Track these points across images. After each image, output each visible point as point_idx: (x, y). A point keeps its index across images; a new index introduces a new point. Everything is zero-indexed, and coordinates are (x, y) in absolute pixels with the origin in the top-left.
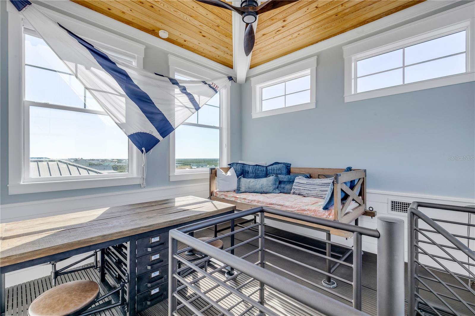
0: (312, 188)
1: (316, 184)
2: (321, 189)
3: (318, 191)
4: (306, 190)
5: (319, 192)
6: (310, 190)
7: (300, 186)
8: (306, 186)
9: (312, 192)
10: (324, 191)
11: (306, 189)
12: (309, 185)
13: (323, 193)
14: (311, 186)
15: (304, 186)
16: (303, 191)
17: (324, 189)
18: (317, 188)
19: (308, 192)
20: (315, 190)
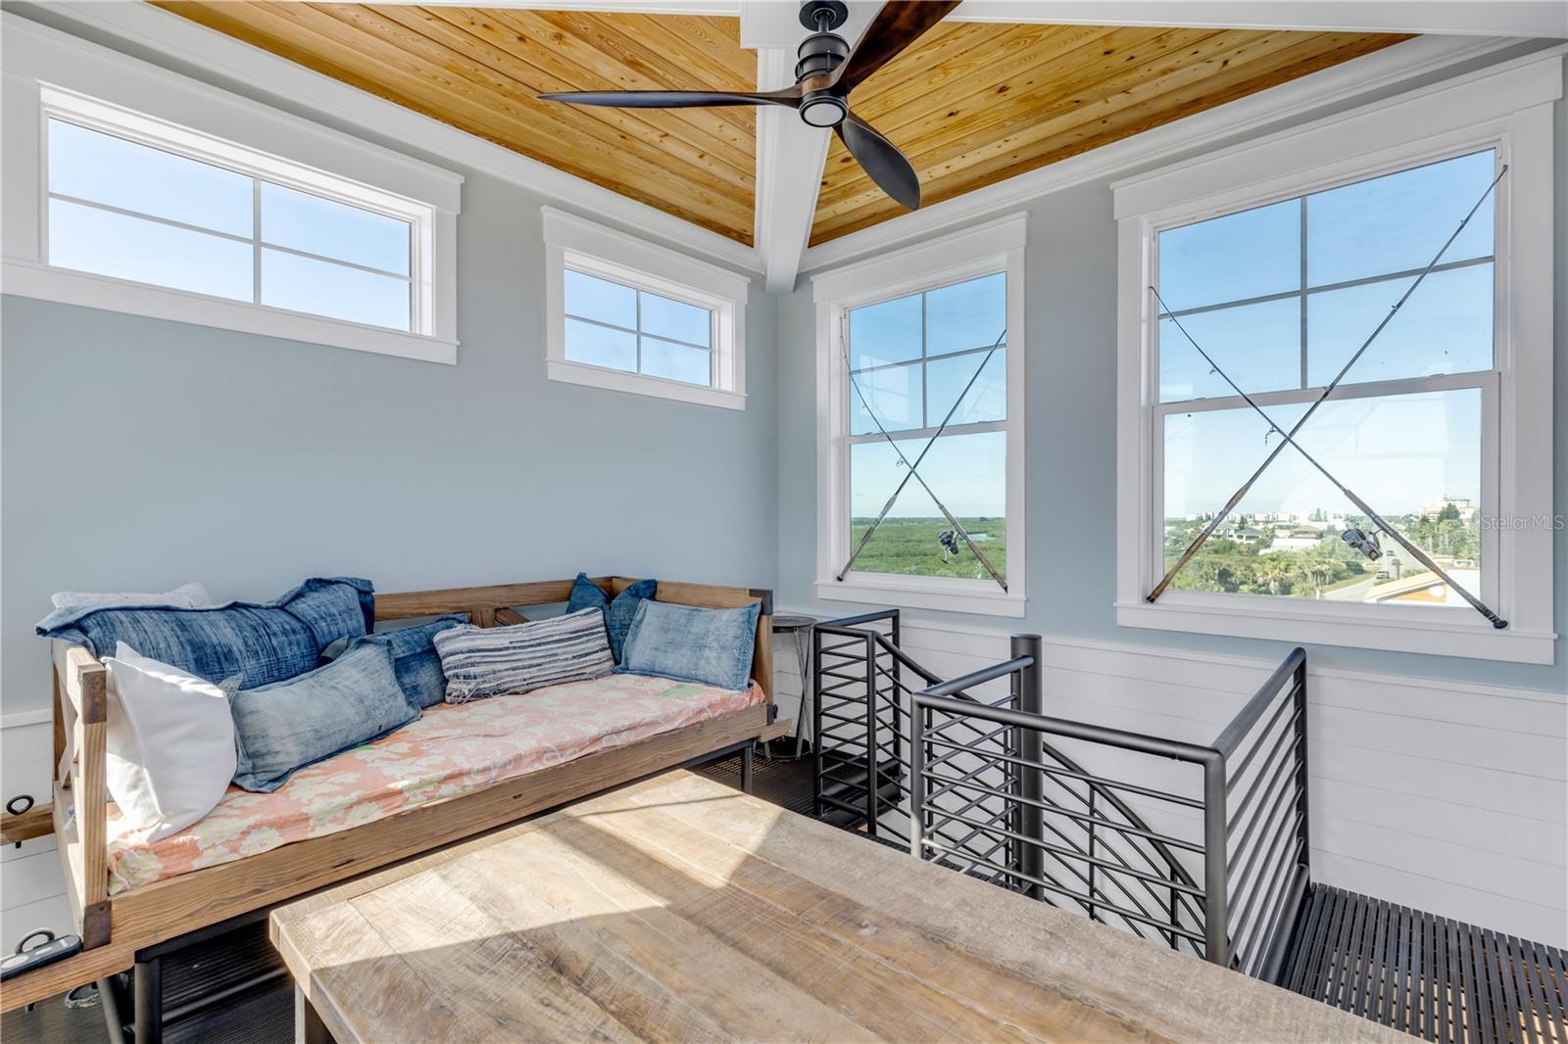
0: (540, 657)
1: (550, 639)
2: (577, 652)
3: (567, 659)
4: (525, 668)
5: (570, 662)
6: (539, 665)
7: (491, 659)
8: (515, 654)
9: (545, 669)
10: (587, 655)
11: (519, 664)
12: (525, 647)
13: (586, 661)
14: (535, 651)
15: (508, 655)
16: (509, 676)
17: (584, 649)
18: (559, 651)
19: (530, 672)
20: (556, 658)
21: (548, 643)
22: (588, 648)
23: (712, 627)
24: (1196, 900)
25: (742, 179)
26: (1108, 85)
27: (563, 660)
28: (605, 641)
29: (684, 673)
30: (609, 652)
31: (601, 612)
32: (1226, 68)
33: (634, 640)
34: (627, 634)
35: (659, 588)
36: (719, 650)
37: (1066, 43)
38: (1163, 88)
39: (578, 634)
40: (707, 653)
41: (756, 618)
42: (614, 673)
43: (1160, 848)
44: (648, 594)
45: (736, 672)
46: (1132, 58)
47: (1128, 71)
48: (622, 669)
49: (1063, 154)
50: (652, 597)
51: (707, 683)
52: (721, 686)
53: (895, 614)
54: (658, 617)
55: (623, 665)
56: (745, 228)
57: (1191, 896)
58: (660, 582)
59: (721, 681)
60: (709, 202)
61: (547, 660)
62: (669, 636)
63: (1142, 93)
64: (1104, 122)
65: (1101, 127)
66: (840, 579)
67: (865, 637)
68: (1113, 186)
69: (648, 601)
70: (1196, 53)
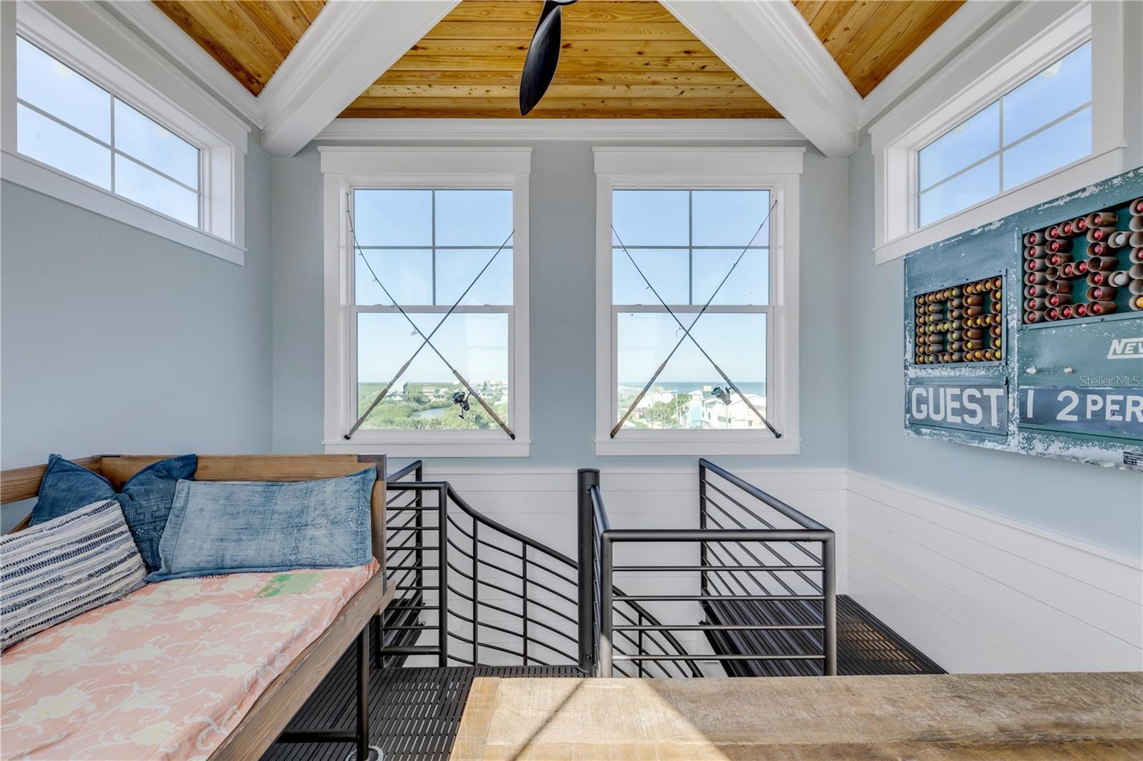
1: (44, 558)
2: (94, 567)
3: (79, 581)
5: (84, 584)
6: (32, 601)
10: (109, 568)
13: (110, 576)
17: (103, 561)
18: (65, 572)
19: (15, 617)
20: (62, 583)
21: (43, 564)
22: (110, 558)
23: (312, 501)
24: (662, 633)
25: (294, 18)
26: (622, 76)
27: (73, 584)
28: (131, 544)
29: (278, 560)
30: (138, 557)
31: (118, 505)
32: (681, 96)
33: (176, 534)
34: (163, 528)
35: (200, 465)
36: (330, 526)
37: (626, 32)
38: (647, 94)
39: (91, 542)
40: (310, 532)
41: (372, 484)
42: (148, 582)
43: (633, 604)
44: (186, 473)
45: (355, 546)
46: (648, 64)
47: (639, 73)
48: (160, 575)
49: (565, 115)
50: (191, 477)
51: (314, 566)
52: (336, 566)
53: (417, 466)
54: (216, 500)
55: (163, 569)
56: (260, 72)
57: (658, 631)
58: (203, 458)
59: (337, 559)
60: (235, 27)
61: (47, 589)
62: (241, 522)
63: (636, 91)
64: (603, 102)
65: (599, 105)
66: (347, 437)
67: (439, 489)
68: (594, 149)
69: (187, 482)
70: (676, 78)
